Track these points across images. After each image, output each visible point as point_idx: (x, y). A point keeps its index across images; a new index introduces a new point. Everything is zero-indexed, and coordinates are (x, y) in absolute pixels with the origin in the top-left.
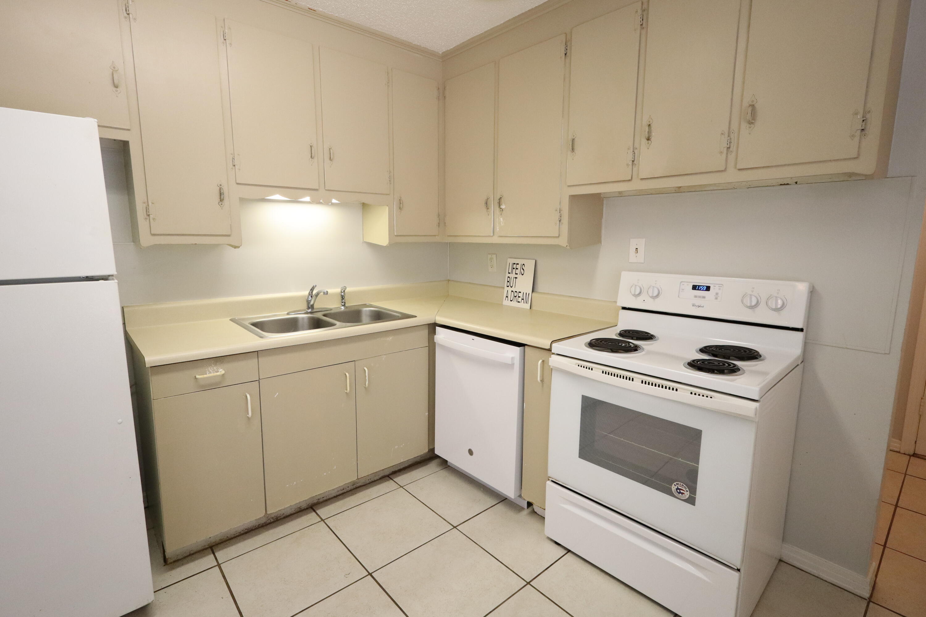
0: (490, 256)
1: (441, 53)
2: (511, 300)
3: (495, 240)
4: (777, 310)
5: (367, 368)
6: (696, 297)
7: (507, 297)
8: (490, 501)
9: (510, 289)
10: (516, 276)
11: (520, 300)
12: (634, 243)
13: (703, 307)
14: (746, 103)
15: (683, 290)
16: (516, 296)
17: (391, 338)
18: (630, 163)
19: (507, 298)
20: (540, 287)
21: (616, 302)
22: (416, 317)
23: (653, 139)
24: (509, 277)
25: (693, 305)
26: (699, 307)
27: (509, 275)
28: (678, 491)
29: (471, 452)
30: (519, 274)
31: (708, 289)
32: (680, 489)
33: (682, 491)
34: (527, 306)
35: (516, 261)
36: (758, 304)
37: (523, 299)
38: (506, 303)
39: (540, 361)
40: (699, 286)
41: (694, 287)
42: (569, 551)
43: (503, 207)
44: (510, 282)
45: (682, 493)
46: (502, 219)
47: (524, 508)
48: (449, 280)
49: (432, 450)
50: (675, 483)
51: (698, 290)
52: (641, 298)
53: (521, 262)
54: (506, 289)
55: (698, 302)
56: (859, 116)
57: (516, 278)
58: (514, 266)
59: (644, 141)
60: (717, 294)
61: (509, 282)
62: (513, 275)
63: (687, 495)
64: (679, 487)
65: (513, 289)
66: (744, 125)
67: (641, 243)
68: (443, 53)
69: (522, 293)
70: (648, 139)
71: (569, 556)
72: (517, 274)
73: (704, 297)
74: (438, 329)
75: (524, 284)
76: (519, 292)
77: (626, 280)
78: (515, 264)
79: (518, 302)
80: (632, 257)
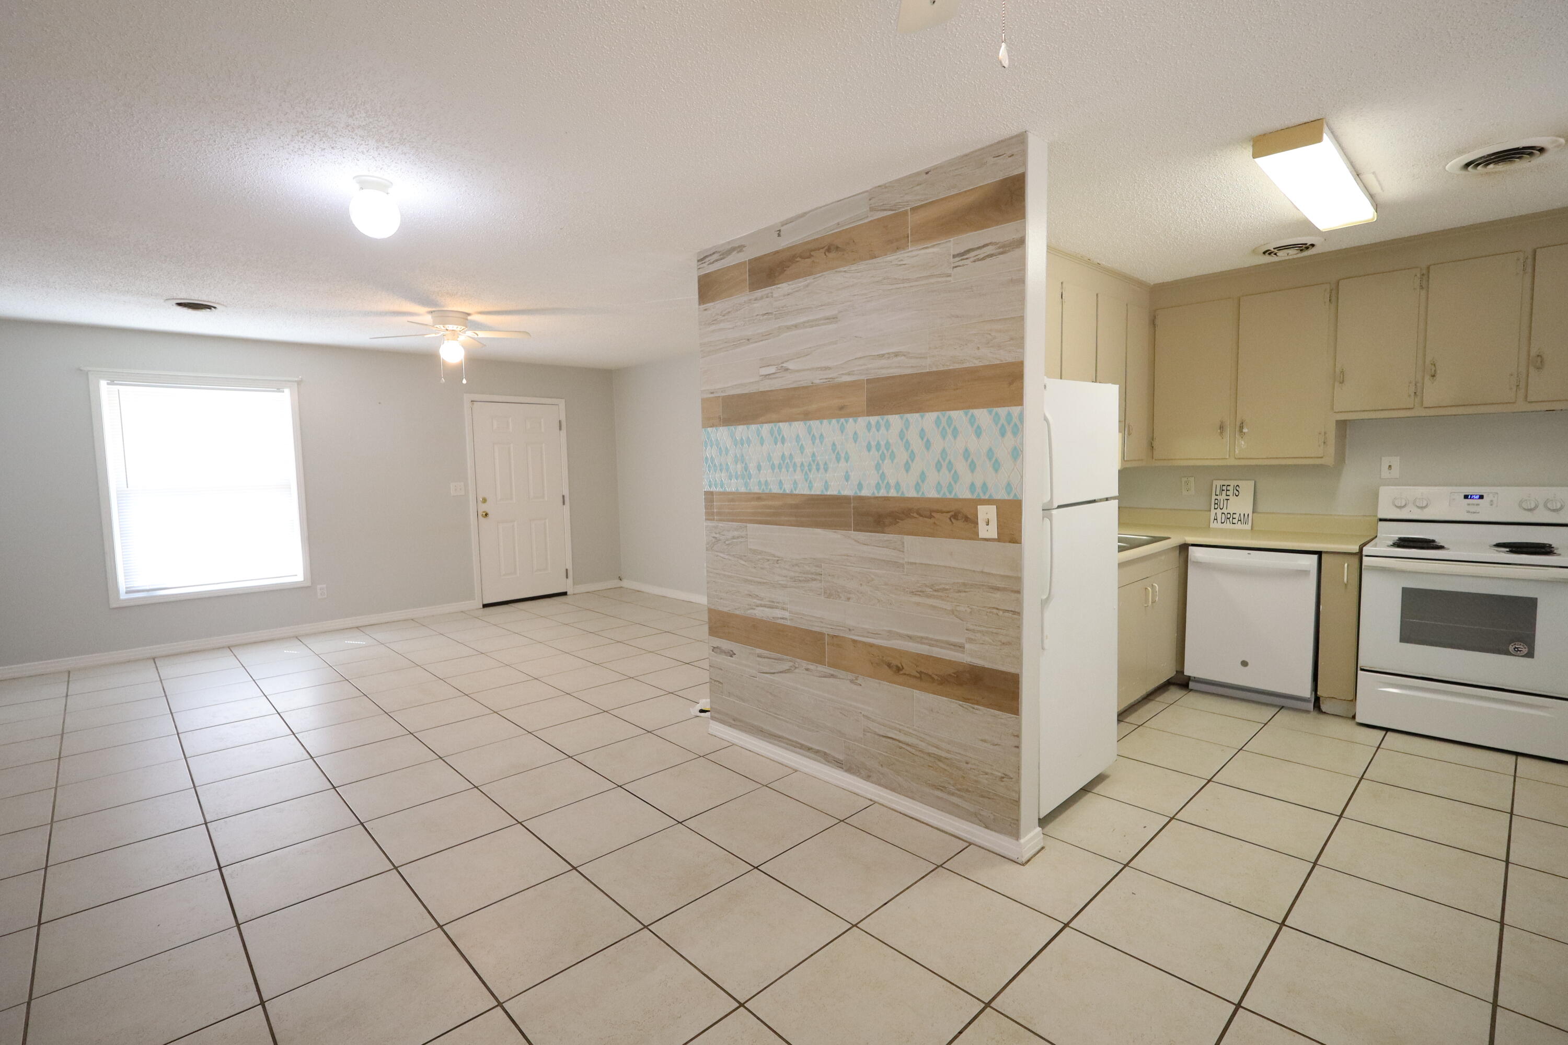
0: (1184, 480)
1: (1152, 284)
2: (1223, 521)
3: (1232, 462)
4: (1556, 511)
5: (1155, 583)
6: (1469, 504)
7: (1217, 519)
9: (1219, 512)
10: (1227, 498)
11: (1235, 521)
12: (1386, 461)
13: (1479, 513)
14: (1533, 354)
15: (1454, 499)
16: (1229, 517)
17: (1164, 557)
18: (1412, 394)
19: (1215, 521)
20: (1260, 508)
21: (1377, 516)
22: (1169, 538)
23: (1438, 376)
24: (1215, 499)
25: (1468, 512)
26: (1474, 513)
27: (1217, 497)
28: (1516, 649)
29: (1244, 664)
30: (1231, 495)
31: (1481, 497)
32: (1518, 648)
33: (1519, 649)
34: (1248, 527)
35: (1226, 483)
36: (1536, 507)
37: (1241, 520)
38: (1214, 525)
39: (1346, 565)
40: (1471, 496)
41: (1466, 497)
43: (1245, 430)
44: (1219, 504)
45: (1520, 651)
46: (1243, 443)
47: (1310, 710)
49: (1180, 672)
50: (1513, 644)
51: (1471, 498)
52: (1405, 510)
53: (1233, 483)
54: (1213, 511)
55: (1472, 509)
57: (1228, 500)
59: (1428, 377)
60: (1492, 501)
61: (1217, 504)
62: (1224, 497)
63: (1525, 651)
64: (1517, 647)
65: (1224, 511)
66: (1532, 370)
67: (1396, 461)
68: (1154, 284)
69: (1238, 515)
70: (1433, 376)
71: (1389, 734)
72: (1229, 496)
73: (1478, 505)
74: (1190, 548)
75: (1241, 505)
76: (1233, 514)
77: (1387, 494)
78: (1225, 485)
79: (1233, 523)
80: (1385, 473)
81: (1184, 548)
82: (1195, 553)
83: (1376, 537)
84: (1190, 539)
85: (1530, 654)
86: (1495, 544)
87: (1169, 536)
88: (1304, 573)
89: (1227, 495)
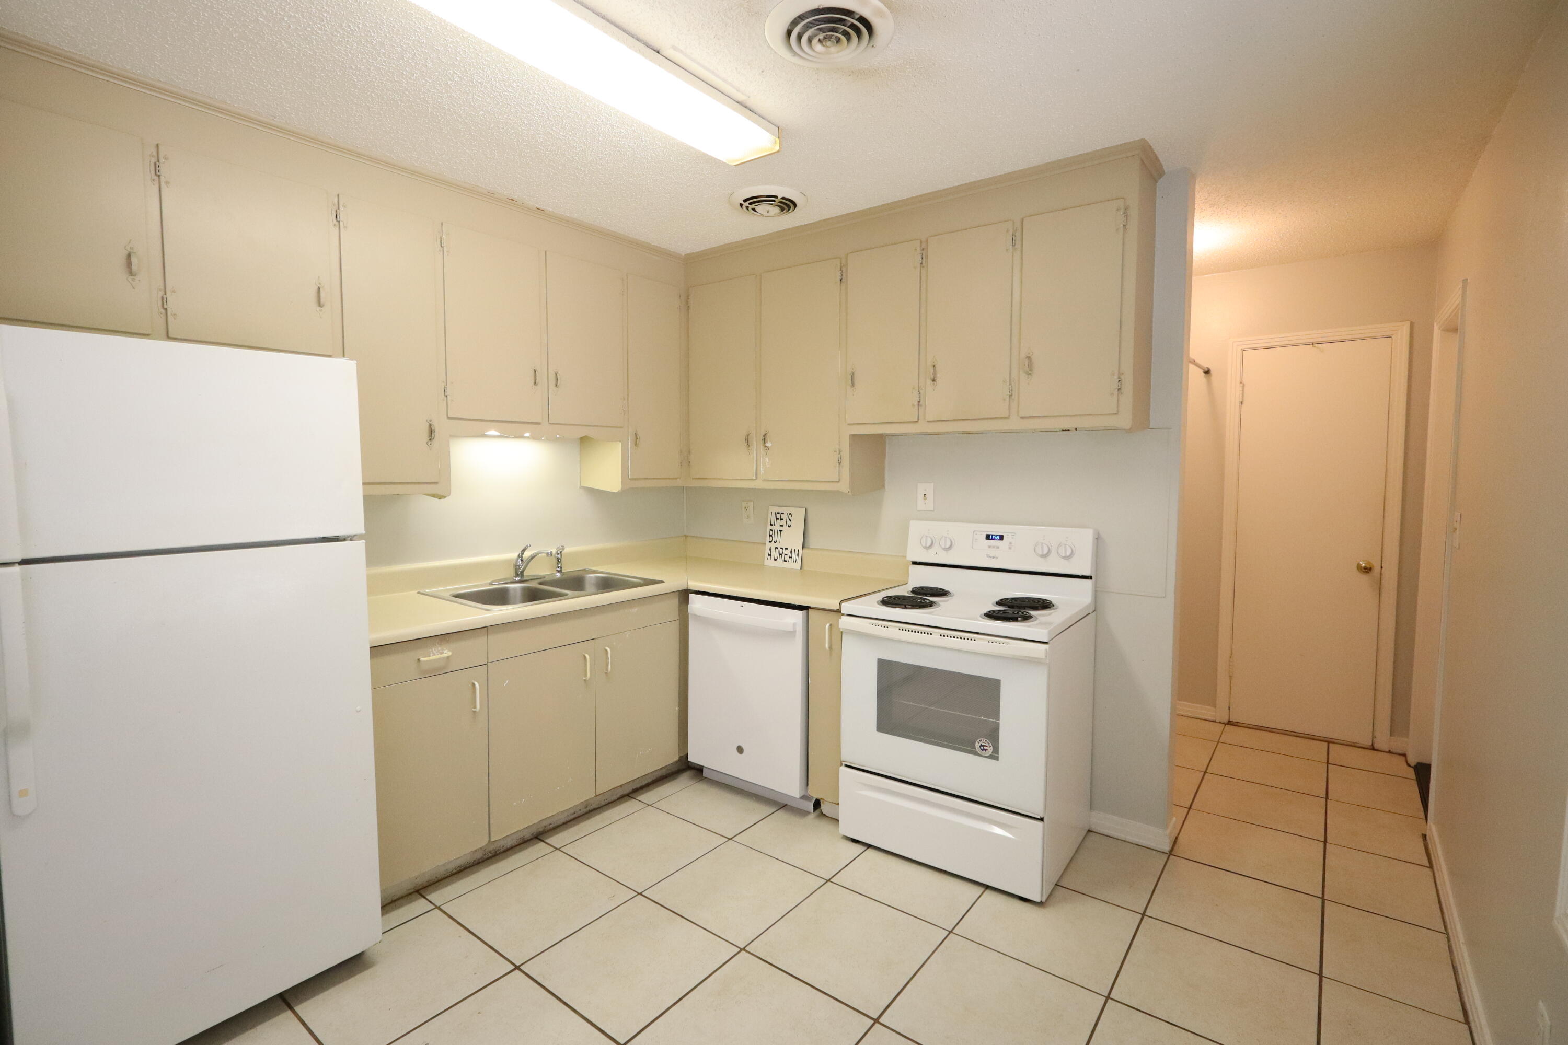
0: (744, 504)
1: (683, 254)
2: (776, 559)
3: (759, 484)
4: (1067, 558)
5: (608, 647)
6: (989, 547)
7: (770, 555)
8: (767, 810)
9: (773, 545)
10: (781, 528)
11: (787, 558)
12: (922, 488)
13: (998, 558)
14: (1023, 355)
15: (976, 539)
16: (782, 553)
17: (636, 609)
18: (916, 403)
19: (770, 557)
20: (813, 541)
21: (906, 556)
22: (663, 582)
23: (938, 380)
24: (771, 530)
25: (987, 557)
26: (994, 558)
27: (772, 528)
28: (982, 748)
29: (740, 750)
30: (784, 525)
31: (1001, 538)
32: (983, 746)
33: (985, 748)
34: (797, 566)
35: (780, 510)
36: (1049, 552)
37: (791, 557)
38: (769, 562)
39: (828, 625)
40: (992, 535)
41: (988, 537)
42: (869, 846)
43: (769, 444)
44: (773, 536)
45: (986, 750)
46: (767, 459)
47: (808, 810)
48: (686, 536)
49: (685, 757)
50: (978, 741)
51: (992, 539)
52: (932, 551)
53: (786, 510)
54: (768, 544)
55: (992, 552)
56: (1116, 377)
57: (781, 531)
58: (778, 517)
59: (929, 382)
60: (1010, 543)
61: (771, 536)
62: (777, 528)
63: (990, 750)
64: (983, 744)
65: (777, 545)
66: (1023, 375)
67: (929, 488)
68: (685, 255)
69: (789, 550)
70: (934, 380)
71: (870, 851)
72: (782, 526)
73: (998, 548)
74: (692, 596)
75: (791, 539)
76: (786, 549)
77: (917, 529)
78: (779, 513)
79: (785, 561)
80: (921, 505)
81: (684, 595)
82: (697, 604)
84: (694, 585)
85: (995, 756)
86: (997, 599)
87: (664, 581)
88: (791, 634)
89: (780, 526)
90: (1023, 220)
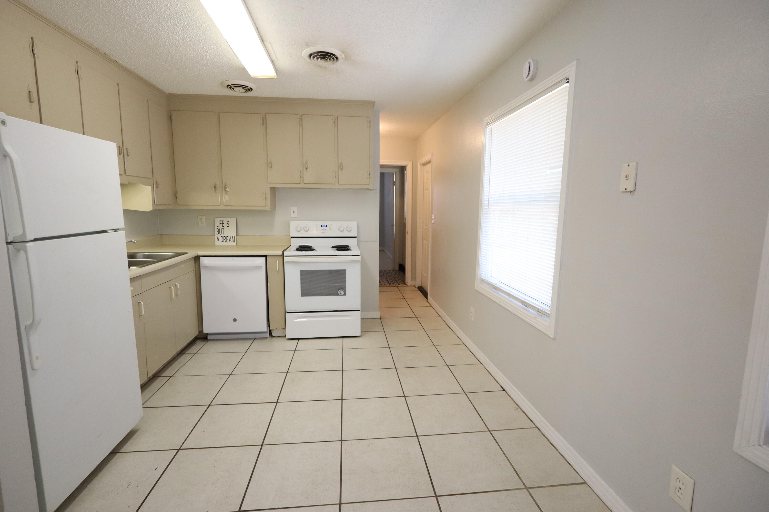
0: (199, 217)
2: (222, 241)
3: (222, 207)
4: (349, 231)
5: (177, 283)
6: (323, 229)
7: (218, 240)
9: (219, 236)
10: (223, 228)
11: (228, 241)
12: (293, 209)
13: (326, 233)
14: (339, 163)
15: (317, 227)
16: (225, 239)
17: (183, 266)
18: (300, 177)
19: (218, 241)
20: (241, 233)
21: (290, 236)
23: (308, 169)
24: (217, 229)
25: (323, 233)
26: (325, 233)
28: (340, 292)
29: (235, 320)
30: (225, 226)
31: (327, 226)
33: (342, 292)
34: (234, 244)
35: (222, 219)
36: (344, 230)
37: (231, 240)
38: (218, 243)
39: (277, 261)
40: (323, 225)
41: (321, 226)
42: (299, 339)
43: (228, 190)
44: (219, 231)
45: (342, 293)
46: (227, 197)
47: (267, 337)
48: (161, 235)
49: (201, 331)
51: (323, 227)
52: (301, 232)
53: (226, 220)
54: (216, 236)
55: (324, 231)
56: (368, 173)
57: (223, 229)
58: (221, 223)
59: (305, 169)
60: (330, 228)
61: (218, 231)
62: (221, 227)
63: (343, 293)
65: (222, 235)
66: (340, 170)
67: (295, 209)
68: (168, 93)
69: (229, 237)
71: (300, 341)
72: (224, 227)
73: (326, 229)
74: (201, 258)
75: (230, 232)
76: (227, 237)
77: (293, 224)
78: (221, 221)
79: (227, 242)
80: (292, 215)
81: (197, 259)
82: (204, 261)
83: (290, 246)
84: (200, 253)
85: (345, 294)
86: (332, 246)
87: (188, 252)
88: (259, 267)
89: (223, 226)
90: (338, 117)
